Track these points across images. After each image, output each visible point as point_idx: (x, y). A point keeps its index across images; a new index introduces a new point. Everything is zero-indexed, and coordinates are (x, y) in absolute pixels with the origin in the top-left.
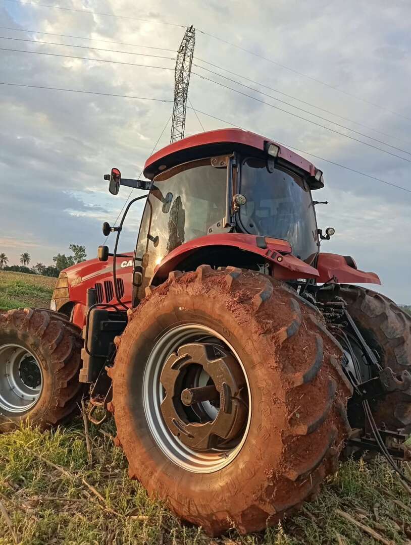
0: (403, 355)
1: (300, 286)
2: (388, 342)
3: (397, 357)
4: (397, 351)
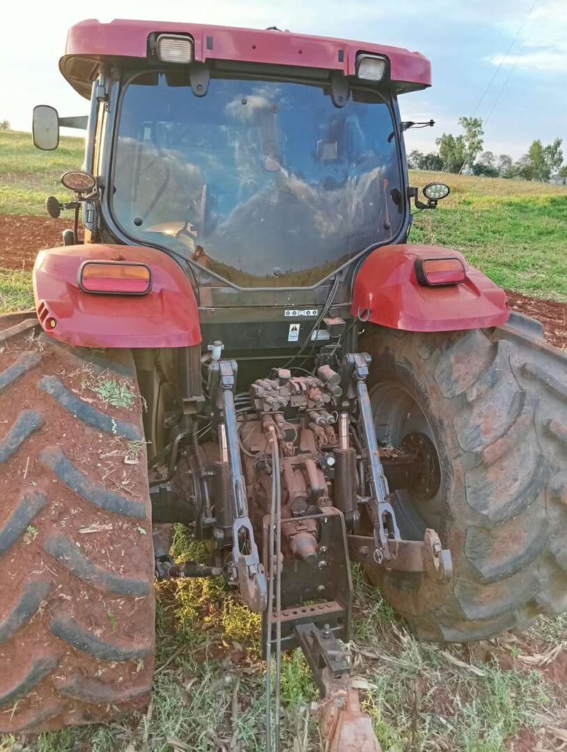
0: (481, 489)
1: (298, 326)
2: (459, 455)
3: (469, 490)
4: (470, 478)
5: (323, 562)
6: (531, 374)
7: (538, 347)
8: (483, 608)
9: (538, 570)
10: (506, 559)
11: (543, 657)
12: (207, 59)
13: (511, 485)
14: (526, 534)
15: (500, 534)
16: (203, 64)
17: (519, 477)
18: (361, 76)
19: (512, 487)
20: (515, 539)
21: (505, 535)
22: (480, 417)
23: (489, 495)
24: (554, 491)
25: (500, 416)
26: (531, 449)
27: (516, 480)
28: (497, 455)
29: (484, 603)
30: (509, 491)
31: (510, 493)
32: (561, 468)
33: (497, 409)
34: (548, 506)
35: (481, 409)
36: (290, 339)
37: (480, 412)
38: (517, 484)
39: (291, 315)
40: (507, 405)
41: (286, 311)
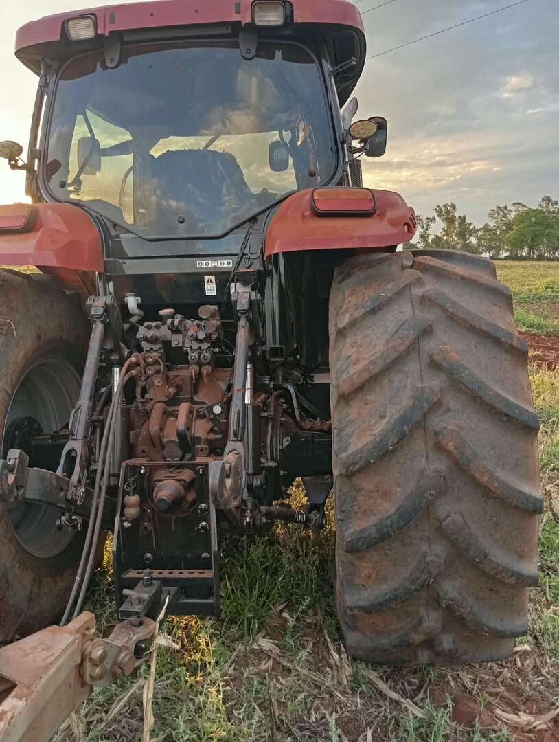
0: (343, 430)
1: (213, 278)
3: (335, 433)
5: (204, 523)
6: (429, 300)
7: (458, 275)
8: (365, 594)
9: (430, 545)
10: (373, 520)
11: (533, 719)
12: (110, 32)
13: (376, 423)
14: (399, 489)
15: (364, 485)
16: (106, 36)
17: (388, 414)
18: (258, 23)
19: (377, 426)
20: (386, 495)
21: (371, 487)
22: (353, 346)
23: (350, 436)
24: (436, 434)
25: (376, 345)
26: (409, 381)
27: (382, 417)
28: (354, 383)
29: (367, 586)
30: (372, 430)
31: (373, 433)
32: (452, 408)
33: (375, 337)
34: (431, 454)
35: (356, 338)
36: (208, 294)
37: (355, 342)
38: (385, 421)
39: (204, 266)
40: (389, 333)
41: (198, 262)
